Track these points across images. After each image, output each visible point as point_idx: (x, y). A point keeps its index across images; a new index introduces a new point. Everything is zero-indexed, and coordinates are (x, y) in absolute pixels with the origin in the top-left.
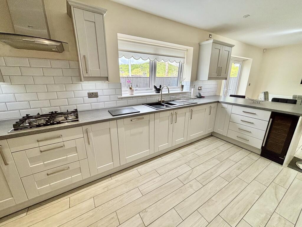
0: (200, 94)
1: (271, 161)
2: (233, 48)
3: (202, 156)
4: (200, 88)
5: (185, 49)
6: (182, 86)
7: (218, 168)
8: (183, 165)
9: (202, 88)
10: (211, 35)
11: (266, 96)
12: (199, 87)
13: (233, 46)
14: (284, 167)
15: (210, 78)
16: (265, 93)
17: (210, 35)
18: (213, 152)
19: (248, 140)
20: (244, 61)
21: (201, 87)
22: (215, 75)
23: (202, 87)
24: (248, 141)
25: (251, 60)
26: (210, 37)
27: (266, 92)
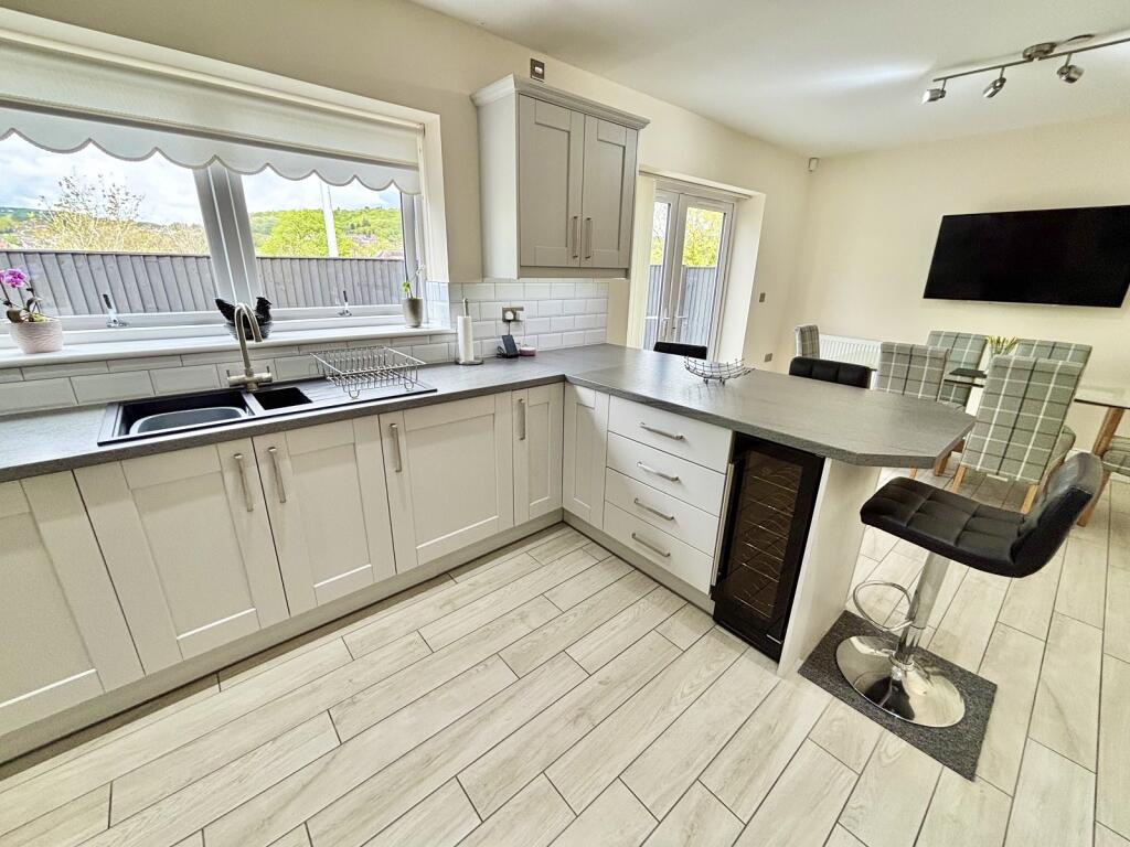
0: (508, 340)
1: (745, 645)
2: (641, 131)
3: (445, 651)
4: (510, 316)
5: (414, 125)
6: (415, 306)
7: (480, 721)
8: (299, 729)
9: (521, 315)
10: (542, 65)
11: (808, 343)
12: (505, 311)
13: (645, 123)
14: (783, 677)
15: (526, 269)
16: (802, 332)
17: (534, 63)
18: (513, 620)
19: (669, 555)
20: (739, 200)
21: (514, 311)
22: (558, 253)
23: (522, 309)
24: (666, 559)
25: (760, 198)
26: (533, 72)
27: (810, 327)
